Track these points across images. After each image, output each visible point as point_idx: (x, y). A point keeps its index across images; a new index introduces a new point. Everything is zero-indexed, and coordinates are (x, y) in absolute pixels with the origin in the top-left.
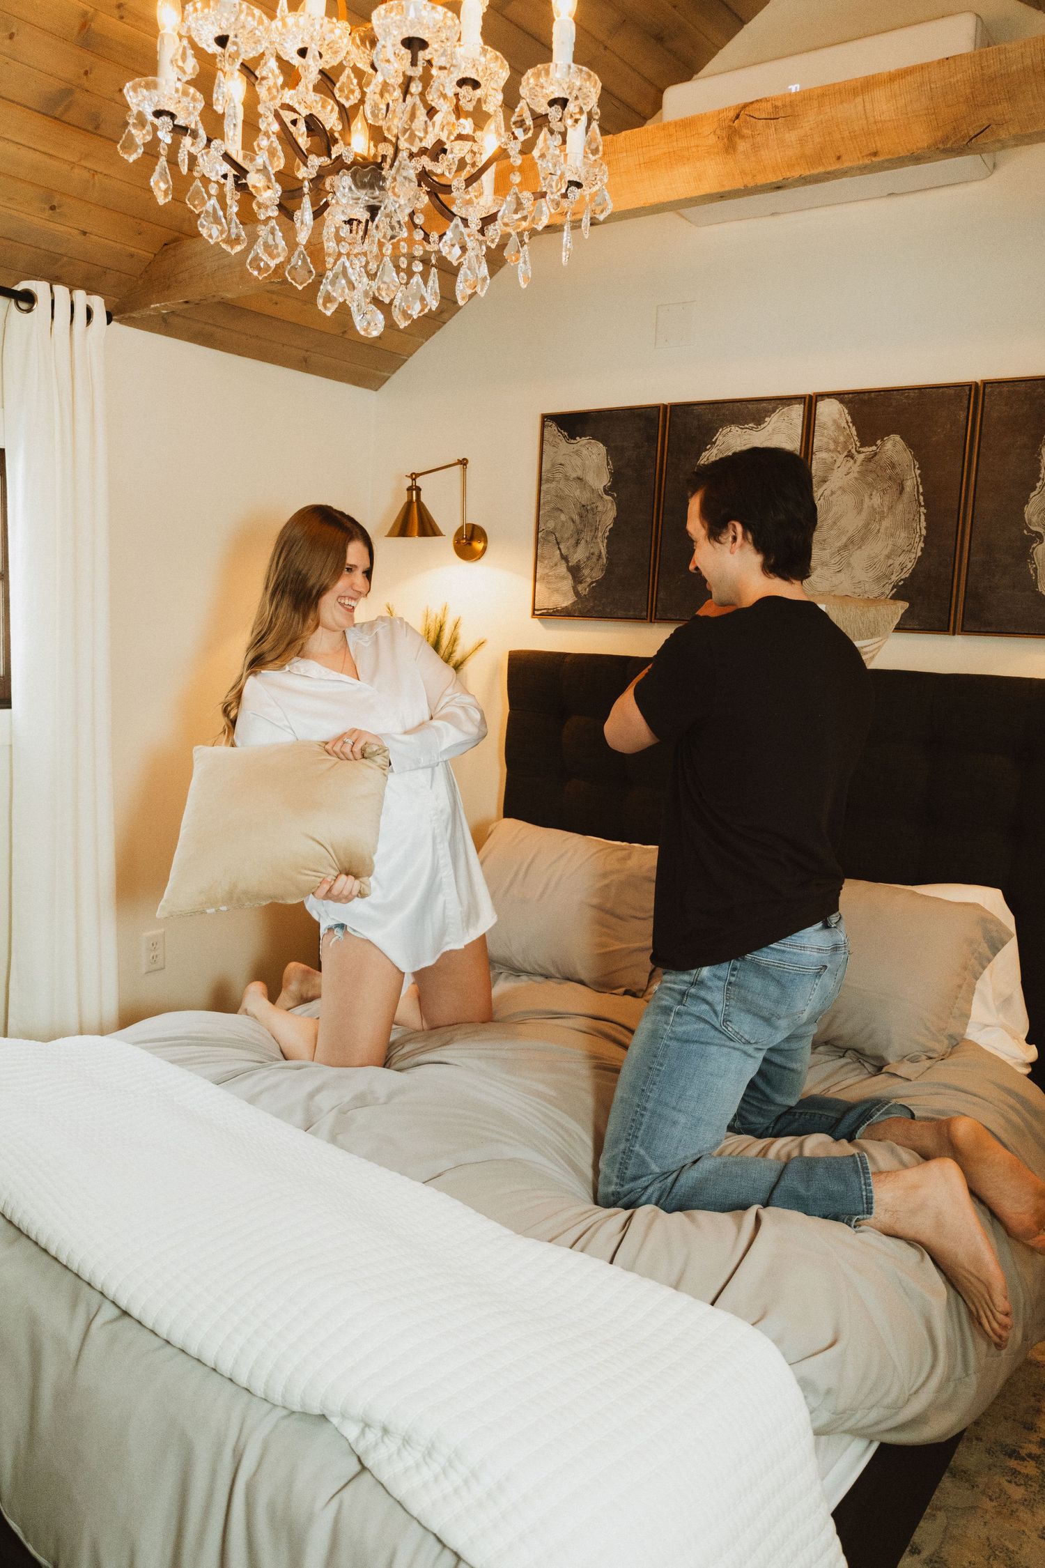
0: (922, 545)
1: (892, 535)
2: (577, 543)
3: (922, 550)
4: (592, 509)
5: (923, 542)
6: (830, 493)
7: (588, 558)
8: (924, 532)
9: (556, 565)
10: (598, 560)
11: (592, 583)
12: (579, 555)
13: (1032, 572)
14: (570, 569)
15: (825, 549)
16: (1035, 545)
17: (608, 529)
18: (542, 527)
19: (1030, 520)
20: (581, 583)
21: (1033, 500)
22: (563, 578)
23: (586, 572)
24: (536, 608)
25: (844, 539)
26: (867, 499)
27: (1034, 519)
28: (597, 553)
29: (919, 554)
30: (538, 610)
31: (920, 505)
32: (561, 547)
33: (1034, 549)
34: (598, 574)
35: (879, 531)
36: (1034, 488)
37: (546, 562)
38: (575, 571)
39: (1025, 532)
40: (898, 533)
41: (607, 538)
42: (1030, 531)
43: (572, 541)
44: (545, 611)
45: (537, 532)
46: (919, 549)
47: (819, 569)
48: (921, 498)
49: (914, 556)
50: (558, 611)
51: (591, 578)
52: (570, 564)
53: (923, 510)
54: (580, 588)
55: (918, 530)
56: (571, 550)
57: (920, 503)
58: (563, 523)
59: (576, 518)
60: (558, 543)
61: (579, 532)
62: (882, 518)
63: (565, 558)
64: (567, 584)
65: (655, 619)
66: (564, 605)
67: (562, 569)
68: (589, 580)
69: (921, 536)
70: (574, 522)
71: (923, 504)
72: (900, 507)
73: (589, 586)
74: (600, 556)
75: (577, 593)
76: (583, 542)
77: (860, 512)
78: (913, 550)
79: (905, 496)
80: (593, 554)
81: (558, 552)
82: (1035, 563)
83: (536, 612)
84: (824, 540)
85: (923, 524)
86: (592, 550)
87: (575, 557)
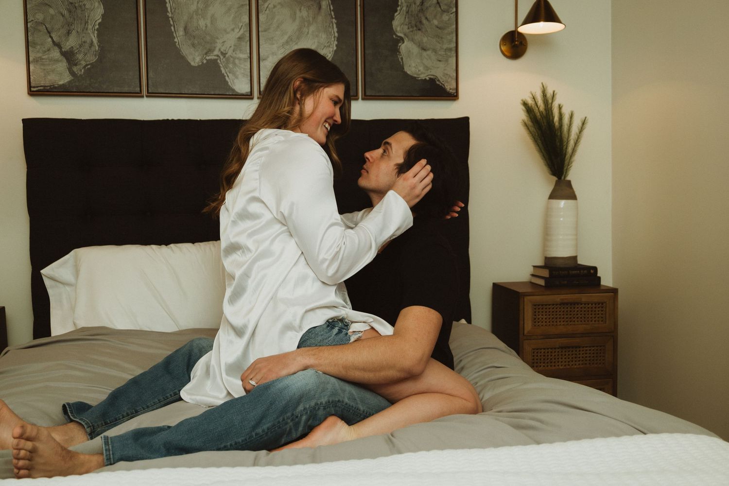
0: (336, 43)
1: (317, 36)
2: (69, 33)
3: (336, 46)
4: (81, 6)
5: (337, 41)
6: (272, 6)
7: (81, 46)
8: (336, 35)
9: (49, 50)
10: (90, 47)
11: (87, 65)
12: (71, 43)
13: (400, 60)
14: (64, 54)
15: (274, 44)
16: (400, 44)
17: (97, 23)
18: (30, 18)
19: (396, 29)
20: (76, 65)
21: (396, 17)
22: (57, 61)
23: (80, 56)
24: (32, 85)
25: (286, 38)
26: (298, 12)
27: (398, 29)
28: (88, 41)
29: (335, 48)
30: (34, 87)
31: (332, 18)
32: (53, 35)
33: (400, 46)
34: (92, 59)
35: (308, 33)
36: (396, 11)
37: (39, 47)
38: (69, 56)
39: (394, 36)
40: (320, 34)
41: (97, 30)
42: (397, 36)
43: (63, 31)
44: (41, 88)
45: (26, 22)
46: (335, 45)
47: (271, 57)
48: (333, 13)
49: (332, 49)
50: (55, 88)
51: (85, 61)
52: (63, 50)
53: (334, 20)
54: (75, 69)
55: (333, 33)
56: (63, 39)
57: (332, 17)
58: (52, 17)
59: (66, 12)
60: (49, 33)
61: (69, 24)
62: (310, 24)
63: (57, 45)
64: (62, 66)
65: (148, 93)
66: (61, 83)
67: (56, 54)
68: (83, 63)
69: (335, 37)
70: (63, 16)
71: (334, 17)
72: (320, 18)
73: (84, 67)
74: (92, 43)
75: (72, 73)
76: (74, 32)
77: (294, 20)
78: (331, 46)
79: (323, 11)
80: (85, 42)
81: (50, 39)
82: (401, 55)
83: (32, 89)
84: (272, 38)
85: (336, 30)
86: (84, 39)
87: (68, 44)
